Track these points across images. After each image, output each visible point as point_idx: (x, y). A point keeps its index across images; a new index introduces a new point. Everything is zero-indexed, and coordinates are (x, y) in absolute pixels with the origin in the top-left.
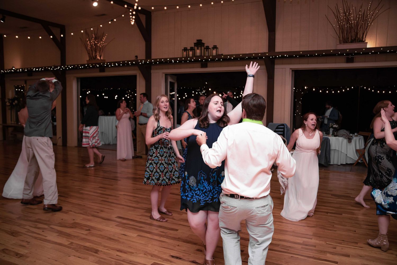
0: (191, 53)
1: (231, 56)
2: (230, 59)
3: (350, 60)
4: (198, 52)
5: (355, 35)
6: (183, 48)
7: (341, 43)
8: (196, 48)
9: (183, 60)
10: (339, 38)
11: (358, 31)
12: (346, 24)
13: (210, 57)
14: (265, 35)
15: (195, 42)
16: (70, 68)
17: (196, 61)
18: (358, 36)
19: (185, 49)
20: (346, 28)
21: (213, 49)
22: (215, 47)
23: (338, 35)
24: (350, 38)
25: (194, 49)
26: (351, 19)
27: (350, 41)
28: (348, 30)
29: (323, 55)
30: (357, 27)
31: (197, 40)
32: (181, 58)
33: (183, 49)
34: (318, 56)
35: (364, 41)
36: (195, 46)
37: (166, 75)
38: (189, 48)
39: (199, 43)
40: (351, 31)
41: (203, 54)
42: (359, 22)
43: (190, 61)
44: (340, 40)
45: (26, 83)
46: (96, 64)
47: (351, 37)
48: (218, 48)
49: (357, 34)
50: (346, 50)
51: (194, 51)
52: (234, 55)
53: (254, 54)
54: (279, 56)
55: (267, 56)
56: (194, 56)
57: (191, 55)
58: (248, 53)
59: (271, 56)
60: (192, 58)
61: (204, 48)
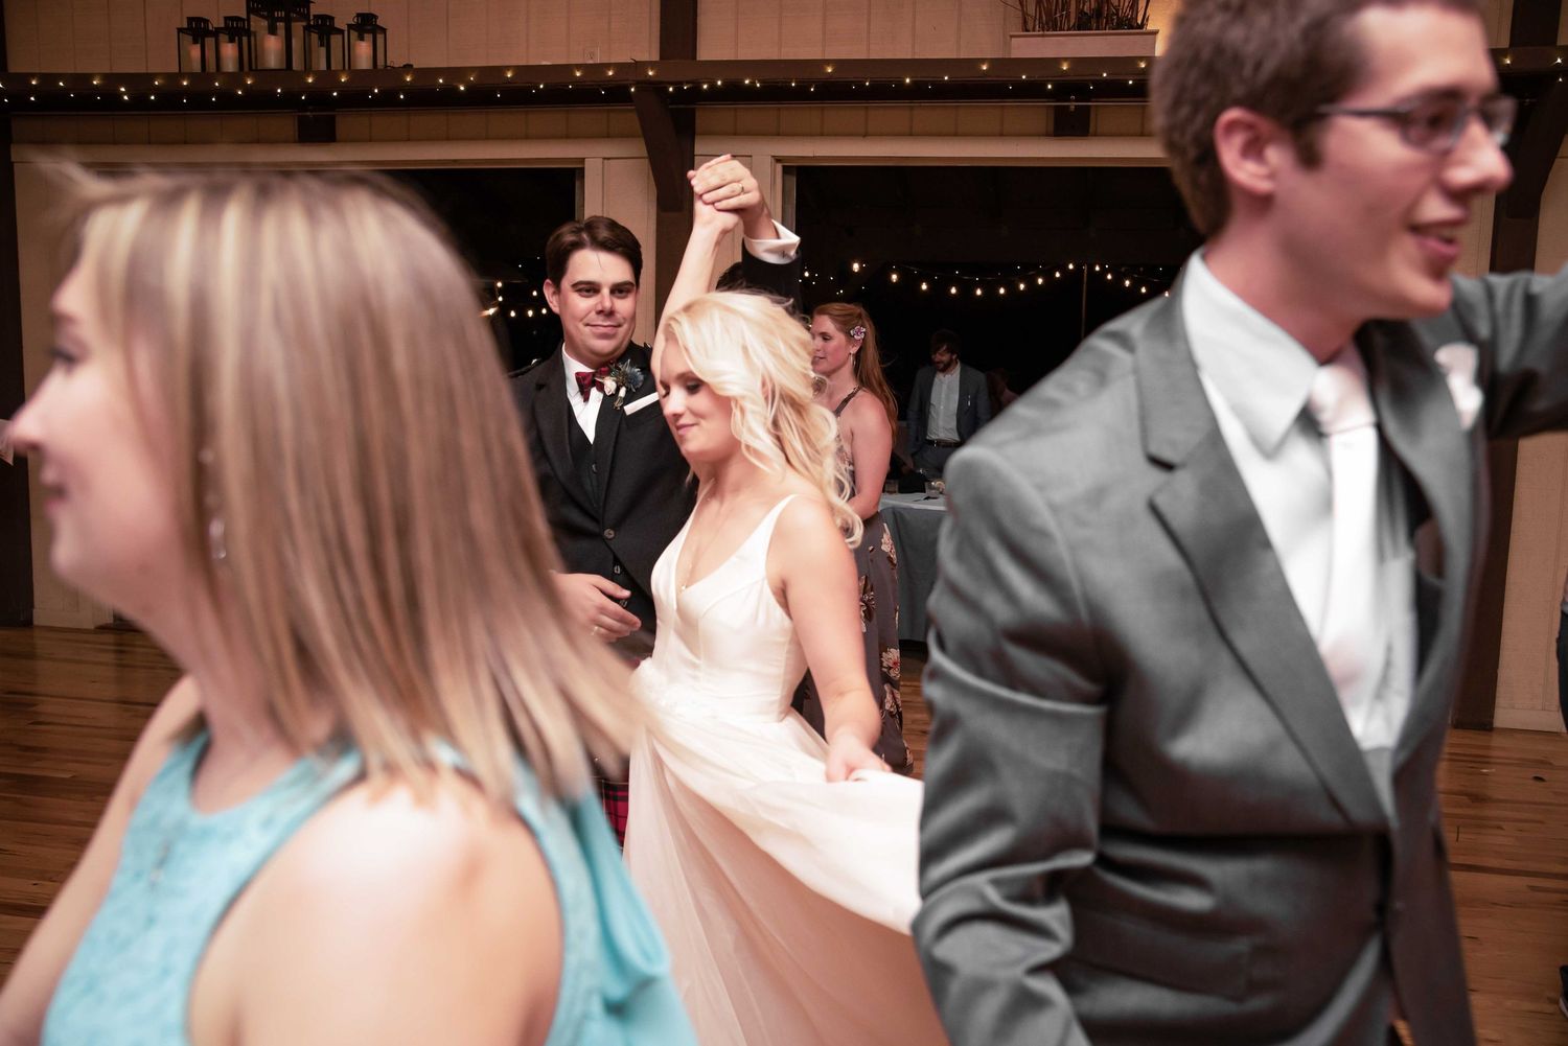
0: (229, 51)
1: (454, 73)
2: (449, 95)
3: (1070, 125)
4: (272, 48)
6: (184, 19)
7: (1030, 26)
8: (259, 24)
9: (185, 92)
10: (1020, 2)
13: (336, 76)
17: (258, 100)
19: (197, 29)
21: (354, 34)
22: (367, 25)
24: (1073, 4)
25: (248, 33)
27: (1072, 20)
29: (941, 89)
32: (171, 78)
33: (183, 25)
34: (918, 90)
35: (1141, 26)
36: (250, 11)
38: (217, 22)
41: (297, 65)
43: (227, 98)
44: (1024, 15)
48: (384, 31)
50: (1057, 61)
51: (245, 39)
52: (472, 69)
53: (579, 67)
54: (713, 86)
55: (650, 82)
56: (246, 69)
57: (230, 65)
58: (549, 63)
59: (671, 84)
60: (236, 79)
61: (305, 24)
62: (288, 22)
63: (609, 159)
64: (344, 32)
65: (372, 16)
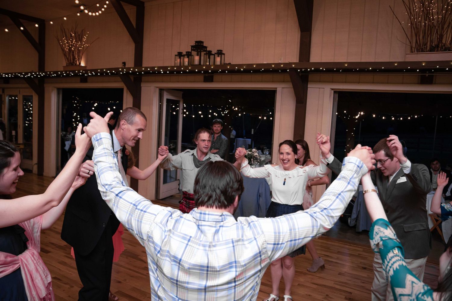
0: (186, 60)
1: (240, 66)
2: (239, 71)
3: (425, 81)
4: (196, 59)
5: (438, 38)
6: (177, 53)
7: (413, 51)
8: (194, 53)
9: (175, 71)
10: (410, 43)
11: (444, 32)
12: (423, 20)
13: (211, 66)
14: (295, 36)
15: (193, 43)
16: (42, 75)
17: (192, 72)
18: (444, 41)
19: (180, 55)
20: (423, 27)
21: (217, 55)
22: (220, 53)
23: (410, 38)
24: (429, 43)
25: (191, 55)
26: (432, 12)
27: (428, 49)
28: (426, 31)
29: (381, 71)
30: (442, 26)
31: (196, 42)
32: (173, 67)
34: (374, 71)
36: (192, 50)
37: (161, 90)
38: (184, 53)
39: (199, 47)
40: (431, 33)
41: (202, 63)
42: (447, 16)
43: (185, 72)
44: (411, 47)
45: (3, 92)
46: (70, 71)
47: (431, 42)
48: (224, 54)
49: (441, 36)
50: (422, 62)
51: (190, 57)
52: (244, 65)
53: (273, 64)
54: (311, 70)
55: (293, 68)
56: (190, 65)
57: (186, 63)
58: (266, 63)
59: (299, 69)
60: (187, 67)
61: (205, 53)
62: (201, 52)
63: (284, 88)
64: (214, 55)
65: (221, 51)
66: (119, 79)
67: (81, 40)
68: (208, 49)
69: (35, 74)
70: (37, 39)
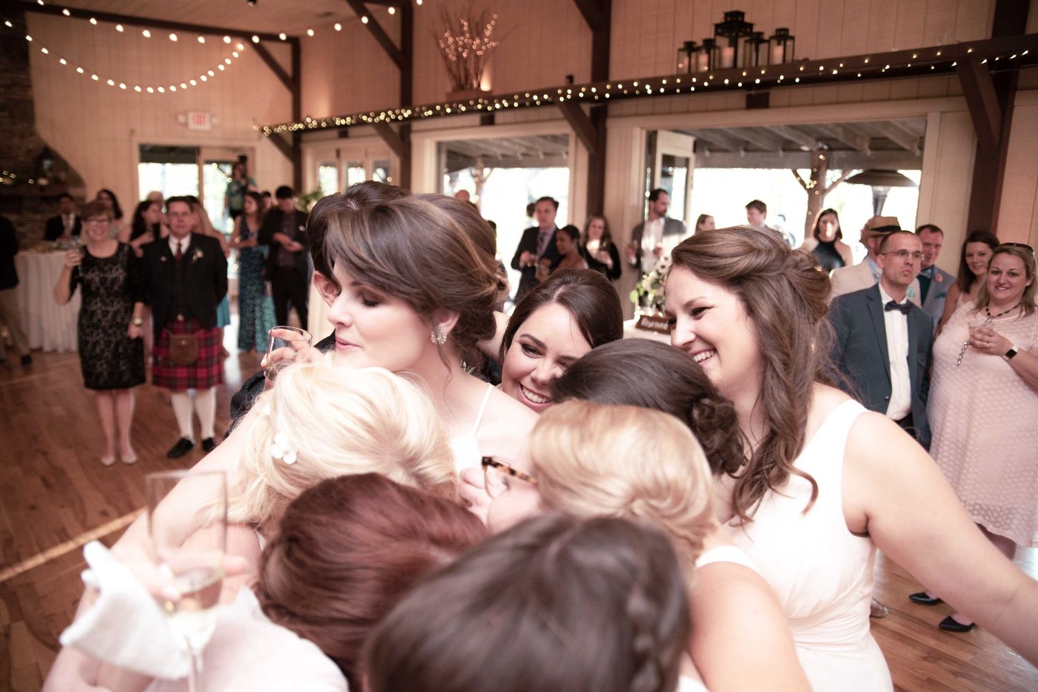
0: (703, 58)
1: (831, 63)
2: (827, 79)
4: (727, 55)
6: (683, 43)
8: (722, 41)
9: (678, 86)
13: (758, 69)
15: (719, 19)
16: (406, 115)
17: (717, 87)
19: (690, 48)
21: (774, 42)
25: (715, 47)
31: (727, 15)
32: (671, 79)
33: (682, 46)
36: (717, 34)
37: (650, 137)
38: (700, 43)
39: (734, 26)
41: (740, 64)
43: (699, 88)
46: (458, 103)
48: (793, 38)
51: (712, 52)
52: (841, 59)
53: (915, 51)
54: (1019, 55)
55: (969, 58)
56: (712, 69)
57: (704, 67)
58: (897, 50)
59: (984, 57)
60: (703, 77)
61: (747, 38)
62: (737, 37)
63: (946, 112)
64: (768, 41)
65: (786, 30)
66: (557, 112)
67: (480, 34)
68: (756, 29)
69: (394, 113)
70: (397, 42)
